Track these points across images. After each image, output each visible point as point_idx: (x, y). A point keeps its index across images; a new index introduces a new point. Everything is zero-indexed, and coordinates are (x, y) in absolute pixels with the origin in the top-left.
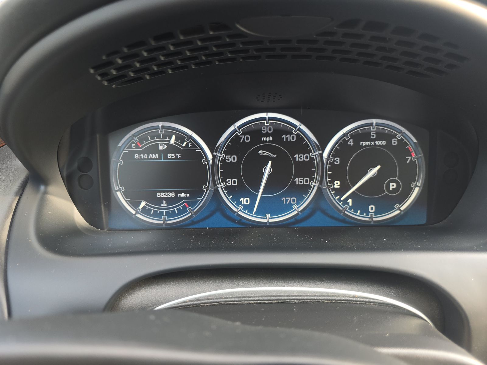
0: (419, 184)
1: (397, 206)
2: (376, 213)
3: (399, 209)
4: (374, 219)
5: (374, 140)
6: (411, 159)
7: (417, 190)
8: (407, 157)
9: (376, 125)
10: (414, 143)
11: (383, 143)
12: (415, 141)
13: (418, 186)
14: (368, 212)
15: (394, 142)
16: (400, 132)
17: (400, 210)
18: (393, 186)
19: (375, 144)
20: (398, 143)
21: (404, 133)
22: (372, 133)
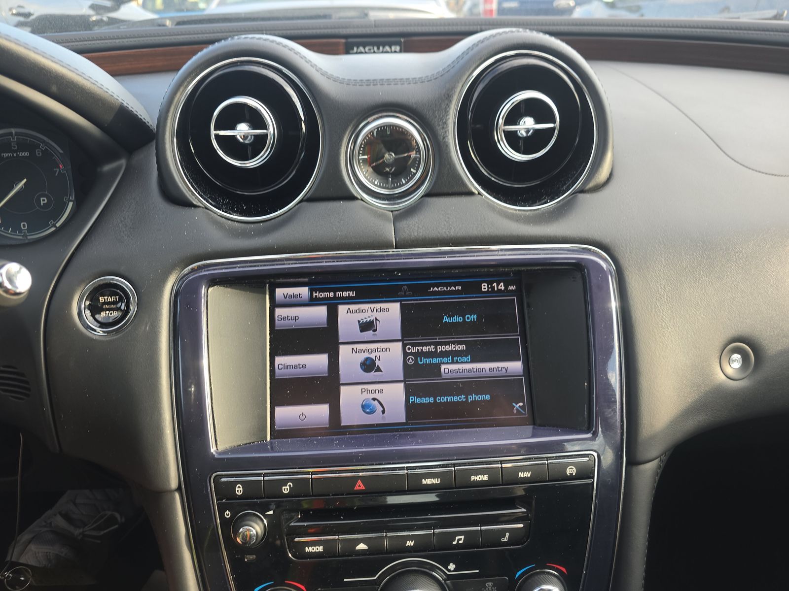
0: (72, 198)
1: (51, 222)
2: (29, 230)
3: (54, 225)
4: (29, 237)
5: (16, 151)
6: (60, 171)
7: (71, 204)
8: (55, 169)
9: (15, 135)
10: (61, 154)
11: (27, 154)
12: (61, 151)
13: (71, 201)
14: (20, 231)
15: (38, 153)
16: (44, 142)
17: (56, 227)
18: (43, 201)
19: (17, 155)
20: (42, 154)
21: (48, 143)
22: (12, 143)
